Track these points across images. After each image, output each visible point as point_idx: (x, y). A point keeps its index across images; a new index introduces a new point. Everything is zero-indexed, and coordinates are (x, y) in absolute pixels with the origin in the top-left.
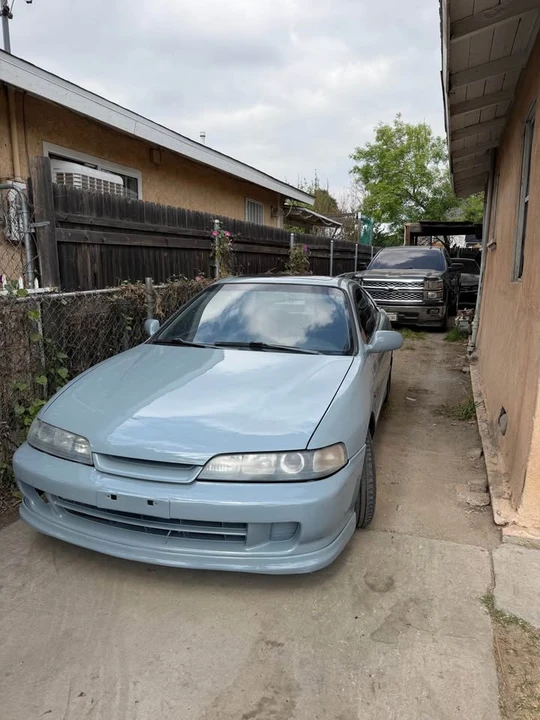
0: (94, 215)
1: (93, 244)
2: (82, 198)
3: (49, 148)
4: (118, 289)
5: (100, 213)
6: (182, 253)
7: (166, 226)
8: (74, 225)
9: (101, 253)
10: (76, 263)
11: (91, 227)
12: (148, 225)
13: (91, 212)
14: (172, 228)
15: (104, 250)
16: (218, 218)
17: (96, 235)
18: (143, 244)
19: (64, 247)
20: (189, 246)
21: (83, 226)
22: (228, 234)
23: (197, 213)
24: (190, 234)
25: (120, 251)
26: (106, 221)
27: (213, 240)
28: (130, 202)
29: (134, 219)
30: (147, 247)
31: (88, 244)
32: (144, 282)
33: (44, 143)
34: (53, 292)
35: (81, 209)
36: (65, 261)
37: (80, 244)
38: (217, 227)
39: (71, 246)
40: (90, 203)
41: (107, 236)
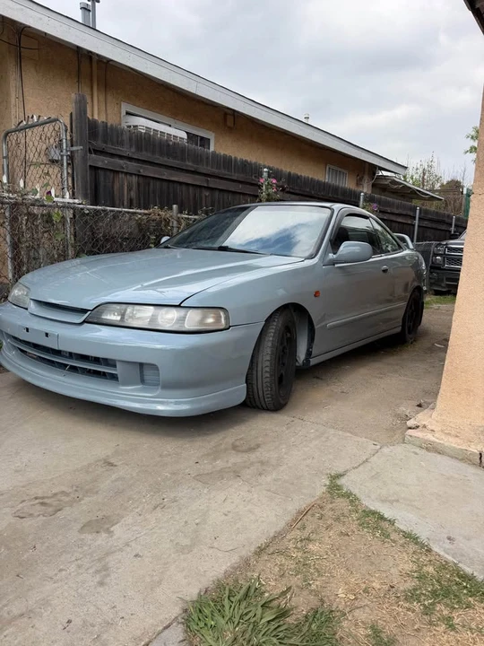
0: (133, 150)
1: (131, 174)
2: (122, 134)
3: (125, 107)
4: (146, 212)
5: (139, 148)
6: (226, 195)
7: (209, 168)
8: (112, 155)
9: (139, 184)
10: (113, 187)
11: (130, 159)
12: (189, 164)
13: (131, 146)
14: (215, 171)
15: (141, 180)
16: (268, 168)
17: (132, 166)
18: (181, 180)
19: (101, 173)
20: (233, 190)
21: (121, 157)
22: (274, 181)
23: (246, 161)
24: (235, 178)
25: (158, 183)
26: (144, 155)
27: (260, 187)
28: (171, 143)
29: (175, 158)
30: (187, 184)
31: (126, 173)
32: (171, 209)
33: (122, 103)
34: (82, 204)
35: (121, 143)
36: (102, 184)
37: (118, 172)
38: (265, 175)
39: (108, 173)
40: (130, 139)
41: (144, 168)
